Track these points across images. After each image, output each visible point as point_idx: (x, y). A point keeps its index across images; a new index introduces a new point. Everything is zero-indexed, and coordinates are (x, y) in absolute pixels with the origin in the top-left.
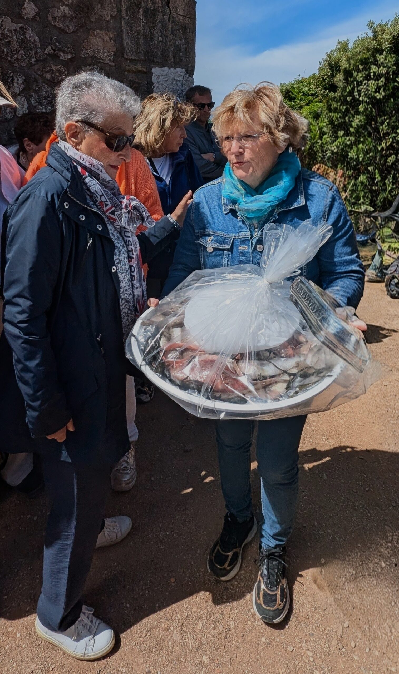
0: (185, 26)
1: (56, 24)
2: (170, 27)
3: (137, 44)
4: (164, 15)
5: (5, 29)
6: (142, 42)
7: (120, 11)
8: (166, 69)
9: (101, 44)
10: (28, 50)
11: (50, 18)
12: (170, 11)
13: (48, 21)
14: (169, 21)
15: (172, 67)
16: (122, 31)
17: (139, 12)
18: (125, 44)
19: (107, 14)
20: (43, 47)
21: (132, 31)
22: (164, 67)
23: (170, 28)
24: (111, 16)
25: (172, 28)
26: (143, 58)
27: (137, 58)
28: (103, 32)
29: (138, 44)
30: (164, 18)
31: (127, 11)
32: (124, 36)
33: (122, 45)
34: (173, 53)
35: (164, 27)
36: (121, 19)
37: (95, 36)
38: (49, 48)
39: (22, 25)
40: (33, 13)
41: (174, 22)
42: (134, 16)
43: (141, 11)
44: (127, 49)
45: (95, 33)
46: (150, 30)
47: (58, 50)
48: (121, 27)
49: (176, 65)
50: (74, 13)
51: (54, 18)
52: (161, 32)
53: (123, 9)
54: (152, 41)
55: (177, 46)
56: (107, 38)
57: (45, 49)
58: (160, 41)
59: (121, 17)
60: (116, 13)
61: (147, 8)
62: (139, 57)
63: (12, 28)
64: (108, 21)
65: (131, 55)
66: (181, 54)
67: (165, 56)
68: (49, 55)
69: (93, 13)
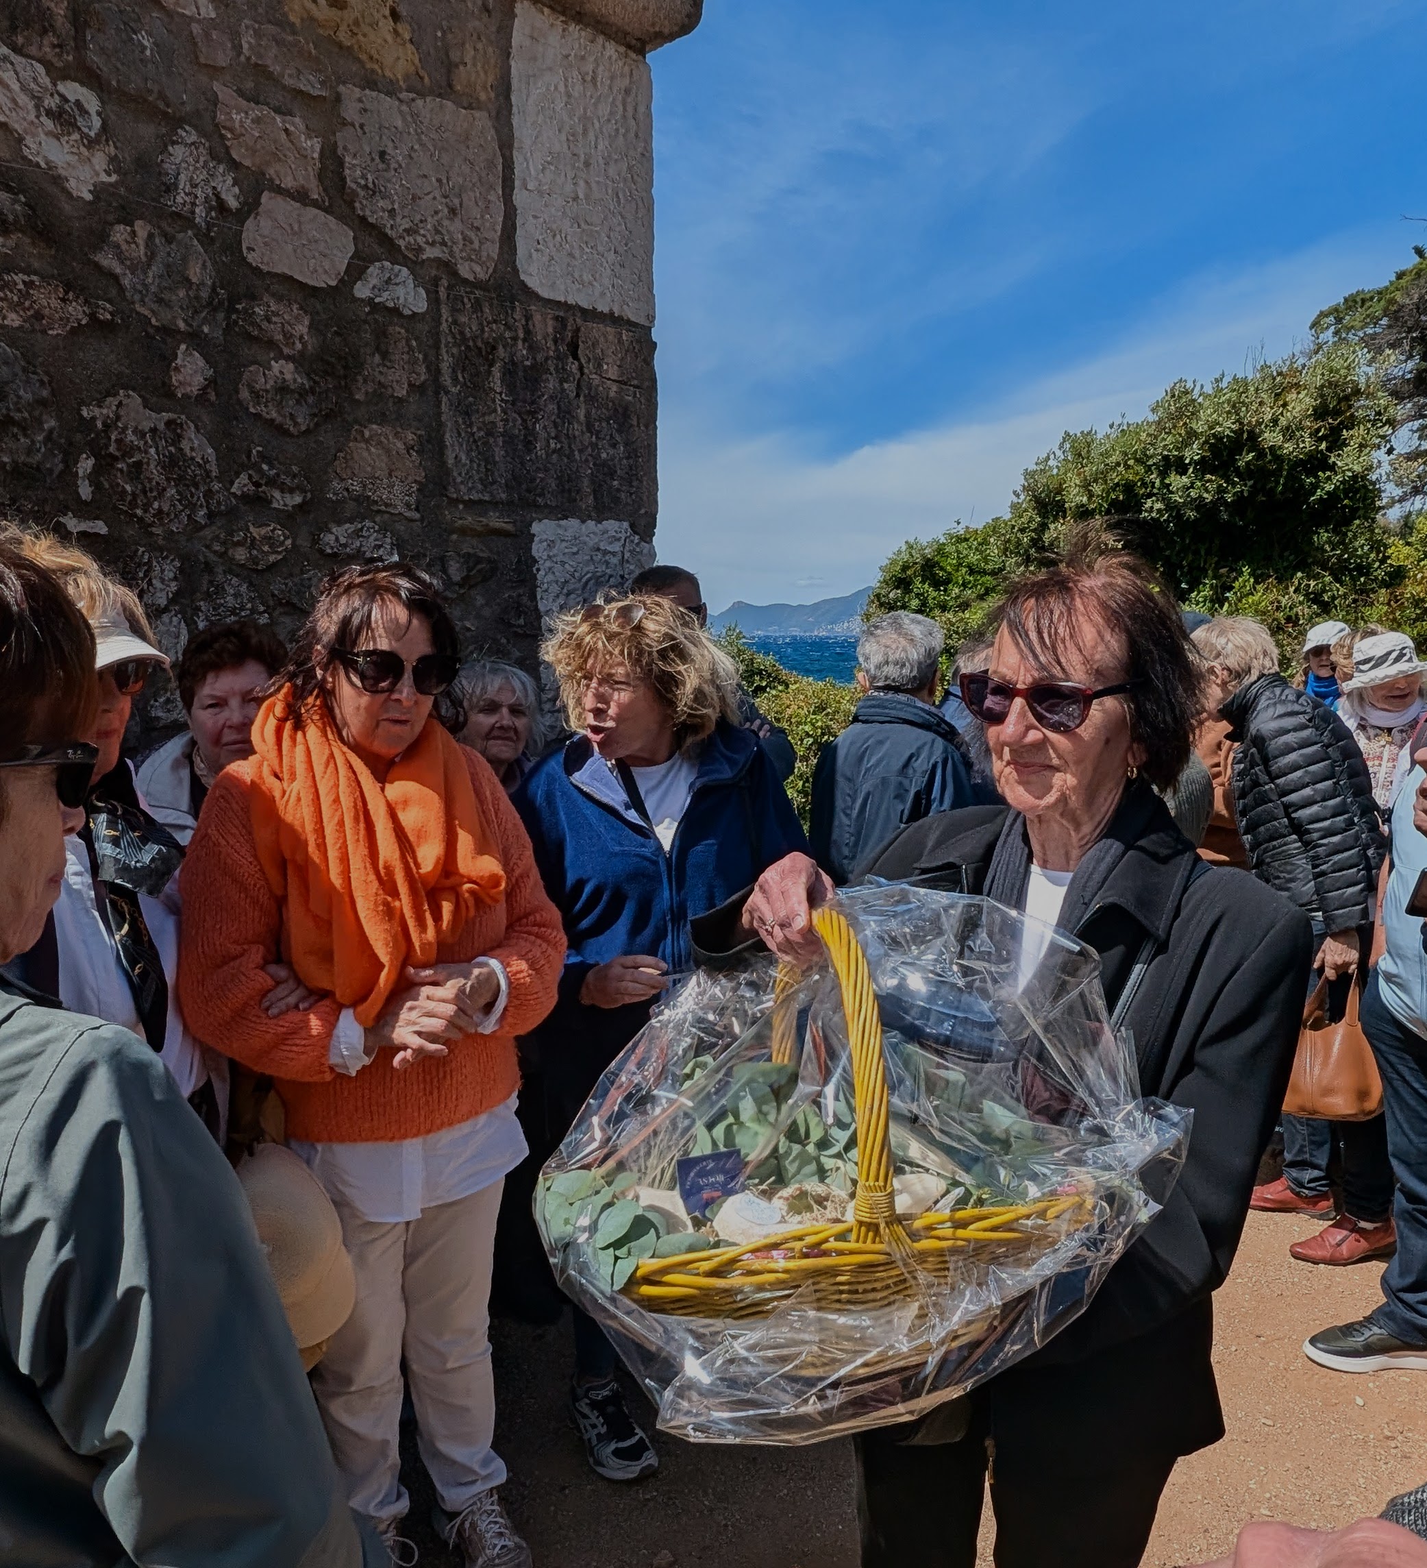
0: (626, 409)
1: (261, 409)
2: (581, 413)
3: (487, 462)
4: (561, 381)
5: (125, 429)
6: (499, 453)
7: (435, 372)
8: (573, 523)
9: (382, 464)
10: (187, 486)
11: (245, 394)
12: (581, 368)
13: (239, 402)
14: (578, 395)
15: (590, 517)
16: (441, 425)
17: (489, 373)
18: (451, 461)
19: (398, 380)
20: (227, 479)
21: (471, 426)
22: (566, 518)
23: (582, 418)
24: (410, 385)
25: (588, 415)
26: (504, 496)
27: (487, 498)
28: (387, 430)
29: (488, 460)
30: (563, 390)
31: (454, 371)
32: (448, 439)
33: (443, 463)
34: (593, 482)
35: (566, 414)
36: (437, 393)
37: (367, 441)
38: (243, 479)
39: (171, 415)
40: (197, 382)
41: (591, 399)
42: (476, 386)
43: (496, 372)
44: (455, 474)
45: (367, 434)
46: (524, 421)
47: (266, 485)
48: (439, 414)
49: (601, 512)
50: (310, 379)
51: (256, 395)
52: (555, 425)
53: (445, 366)
54: (529, 451)
55: (604, 464)
56: (400, 445)
57: (232, 483)
58: (554, 451)
59: (439, 388)
60: (423, 378)
61: (512, 361)
62: (492, 495)
63: (146, 425)
64: (400, 400)
65: (470, 489)
66: (615, 483)
67: (570, 491)
68: (245, 498)
69: (360, 378)
